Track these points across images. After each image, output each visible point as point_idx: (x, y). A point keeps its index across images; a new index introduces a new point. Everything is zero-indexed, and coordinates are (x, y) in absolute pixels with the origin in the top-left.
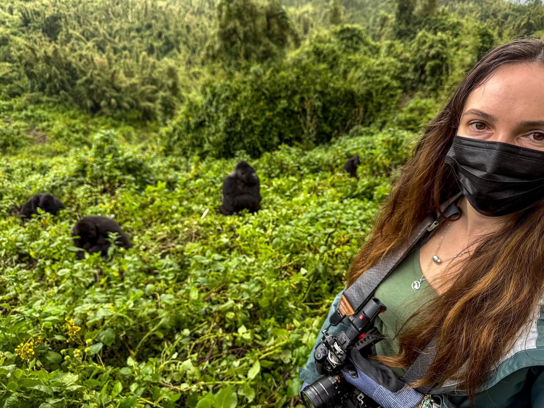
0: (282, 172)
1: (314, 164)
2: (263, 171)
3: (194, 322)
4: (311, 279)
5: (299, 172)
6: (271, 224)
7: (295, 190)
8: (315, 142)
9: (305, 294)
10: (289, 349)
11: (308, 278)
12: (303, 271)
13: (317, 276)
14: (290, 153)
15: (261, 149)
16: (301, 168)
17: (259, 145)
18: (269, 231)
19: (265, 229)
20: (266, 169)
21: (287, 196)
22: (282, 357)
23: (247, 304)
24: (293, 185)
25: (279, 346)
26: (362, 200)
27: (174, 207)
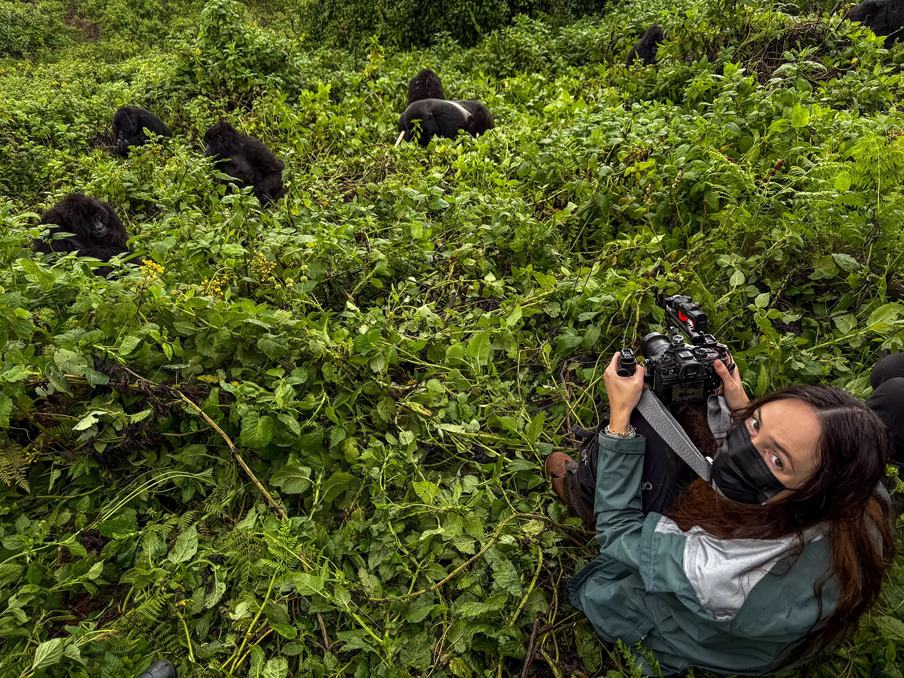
0: (517, 67)
1: (575, 51)
2: (486, 65)
3: (420, 270)
4: (584, 217)
5: (548, 65)
6: (508, 151)
7: (541, 98)
8: (574, 11)
9: (574, 239)
10: (557, 301)
11: (580, 215)
12: (572, 206)
13: (594, 211)
14: (533, 31)
15: (478, 28)
16: (553, 57)
17: (473, 19)
18: (506, 162)
19: (498, 160)
20: (491, 61)
21: (529, 108)
22: (547, 310)
23: (489, 250)
24: (540, 89)
25: (544, 296)
26: (665, 102)
27: (349, 128)
